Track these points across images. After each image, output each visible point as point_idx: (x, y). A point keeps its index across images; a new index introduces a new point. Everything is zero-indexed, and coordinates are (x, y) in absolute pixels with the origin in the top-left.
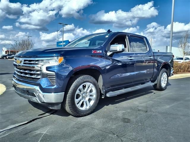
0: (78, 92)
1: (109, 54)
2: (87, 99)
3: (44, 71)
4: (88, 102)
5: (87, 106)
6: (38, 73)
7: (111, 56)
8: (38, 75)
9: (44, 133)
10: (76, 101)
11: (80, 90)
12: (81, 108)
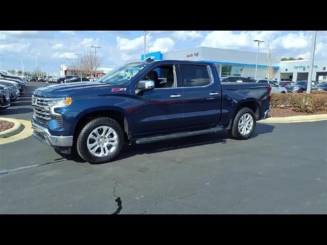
0: (91, 136)
1: (137, 92)
2: (105, 144)
3: (53, 113)
4: (106, 149)
5: (105, 153)
6: (48, 114)
7: (140, 94)
8: (48, 116)
9: (48, 175)
10: (89, 146)
11: (94, 134)
12: (97, 155)
